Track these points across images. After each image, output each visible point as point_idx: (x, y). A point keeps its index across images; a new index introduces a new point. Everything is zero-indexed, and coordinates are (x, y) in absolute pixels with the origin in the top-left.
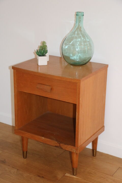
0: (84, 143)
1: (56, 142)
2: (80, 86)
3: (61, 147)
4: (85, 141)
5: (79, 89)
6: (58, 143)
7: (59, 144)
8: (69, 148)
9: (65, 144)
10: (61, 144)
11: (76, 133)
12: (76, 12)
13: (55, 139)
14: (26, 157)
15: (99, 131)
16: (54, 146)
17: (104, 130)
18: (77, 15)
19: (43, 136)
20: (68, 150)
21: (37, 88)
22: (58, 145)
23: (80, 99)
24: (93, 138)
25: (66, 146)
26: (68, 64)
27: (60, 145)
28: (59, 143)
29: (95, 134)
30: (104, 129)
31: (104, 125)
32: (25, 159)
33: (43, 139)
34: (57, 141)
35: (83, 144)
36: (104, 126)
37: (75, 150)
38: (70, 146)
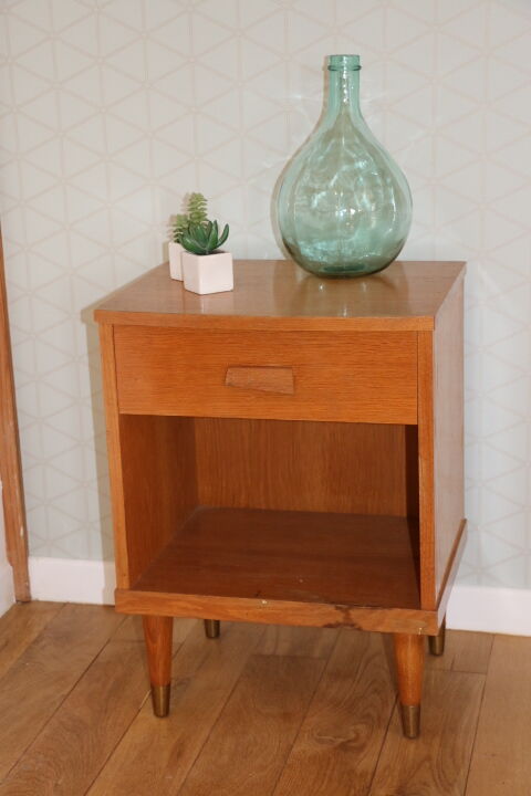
1: (331, 608)
3: (353, 625)
6: (337, 608)
7: (346, 611)
8: (391, 620)
9: (374, 607)
10: (355, 613)
11: (423, 548)
12: (326, 58)
16: (321, 625)
18: (330, 68)
19: (258, 595)
21: (230, 384)
22: (340, 617)
25: (377, 614)
26: (309, 274)
27: (347, 616)
28: (345, 607)
32: (164, 722)
33: (262, 607)
34: (333, 603)
37: (423, 623)
38: (397, 611)
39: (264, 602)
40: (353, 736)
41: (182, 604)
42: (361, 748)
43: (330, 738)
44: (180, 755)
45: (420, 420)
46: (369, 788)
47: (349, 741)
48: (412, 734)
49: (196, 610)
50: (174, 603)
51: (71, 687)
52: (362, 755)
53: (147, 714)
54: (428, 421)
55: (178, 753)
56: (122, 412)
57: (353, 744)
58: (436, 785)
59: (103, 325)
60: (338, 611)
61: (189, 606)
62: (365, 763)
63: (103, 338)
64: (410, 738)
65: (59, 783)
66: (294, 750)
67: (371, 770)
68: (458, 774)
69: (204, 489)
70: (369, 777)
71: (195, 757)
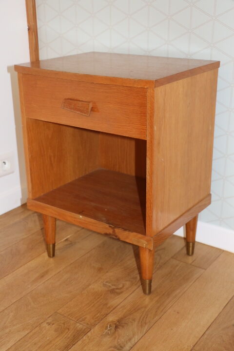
0: (166, 227)
1: (107, 226)
2: (153, 98)
3: (116, 237)
4: (168, 224)
5: (152, 103)
6: (110, 227)
7: (113, 228)
8: (133, 238)
9: (125, 230)
10: (117, 230)
11: (148, 205)
13: (104, 219)
14: (54, 255)
15: (200, 204)
16: (103, 233)
17: (209, 203)
19: (80, 213)
20: (131, 242)
22: (110, 231)
23: (155, 128)
24: (187, 219)
25: (126, 233)
27: (114, 231)
28: (113, 226)
29: (190, 209)
30: (210, 199)
31: (211, 193)
33: (80, 219)
34: (109, 223)
35: (164, 229)
36: (210, 195)
37: (146, 243)
38: (135, 234)
39: (81, 217)
40: (121, 286)
42: (119, 294)
43: (110, 285)
45: (148, 138)
46: (107, 315)
47: (117, 289)
48: (147, 292)
49: (56, 214)
52: (118, 297)
54: (151, 138)
57: (117, 291)
58: (139, 322)
59: (19, 73)
60: (110, 228)
62: (115, 301)
63: (19, 80)
66: (90, 287)
68: (153, 319)
70: (111, 309)
71: (47, 279)
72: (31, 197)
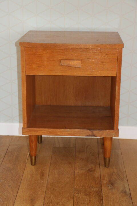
1: (88, 131)
3: (94, 135)
6: (90, 131)
9: (101, 129)
10: (95, 132)
14: (35, 164)
19: (66, 128)
21: (61, 65)
27: (93, 133)
28: (92, 130)
32: (34, 167)
34: (88, 129)
37: (115, 134)
38: (107, 131)
39: (68, 130)
40: (91, 168)
41: (43, 131)
42: (94, 171)
43: (84, 168)
44: (43, 175)
45: (117, 75)
46: (101, 181)
47: (90, 169)
48: (107, 166)
49: (47, 133)
50: (40, 131)
51: (2, 159)
52: (95, 172)
53: (29, 165)
55: (42, 175)
56: (26, 74)
57: (92, 170)
58: (119, 179)
59: (22, 47)
61: (45, 132)
62: (97, 174)
63: (22, 51)
64: (107, 167)
65: (10, 185)
67: (99, 176)
68: (124, 176)
69: (38, 100)
70: (100, 178)
71: (48, 176)
72: (26, 126)
